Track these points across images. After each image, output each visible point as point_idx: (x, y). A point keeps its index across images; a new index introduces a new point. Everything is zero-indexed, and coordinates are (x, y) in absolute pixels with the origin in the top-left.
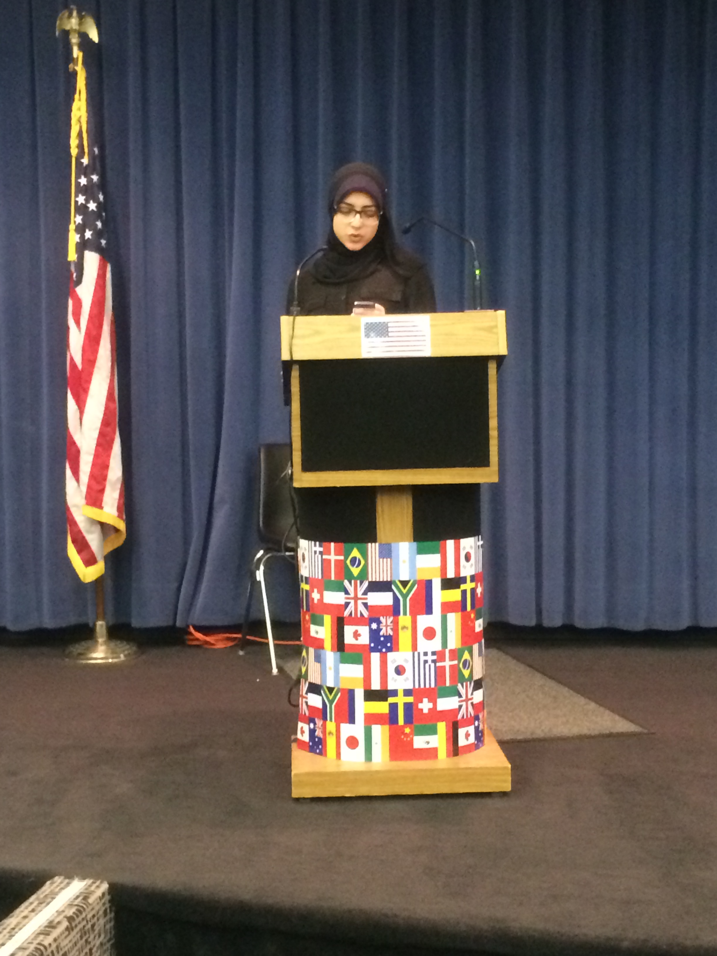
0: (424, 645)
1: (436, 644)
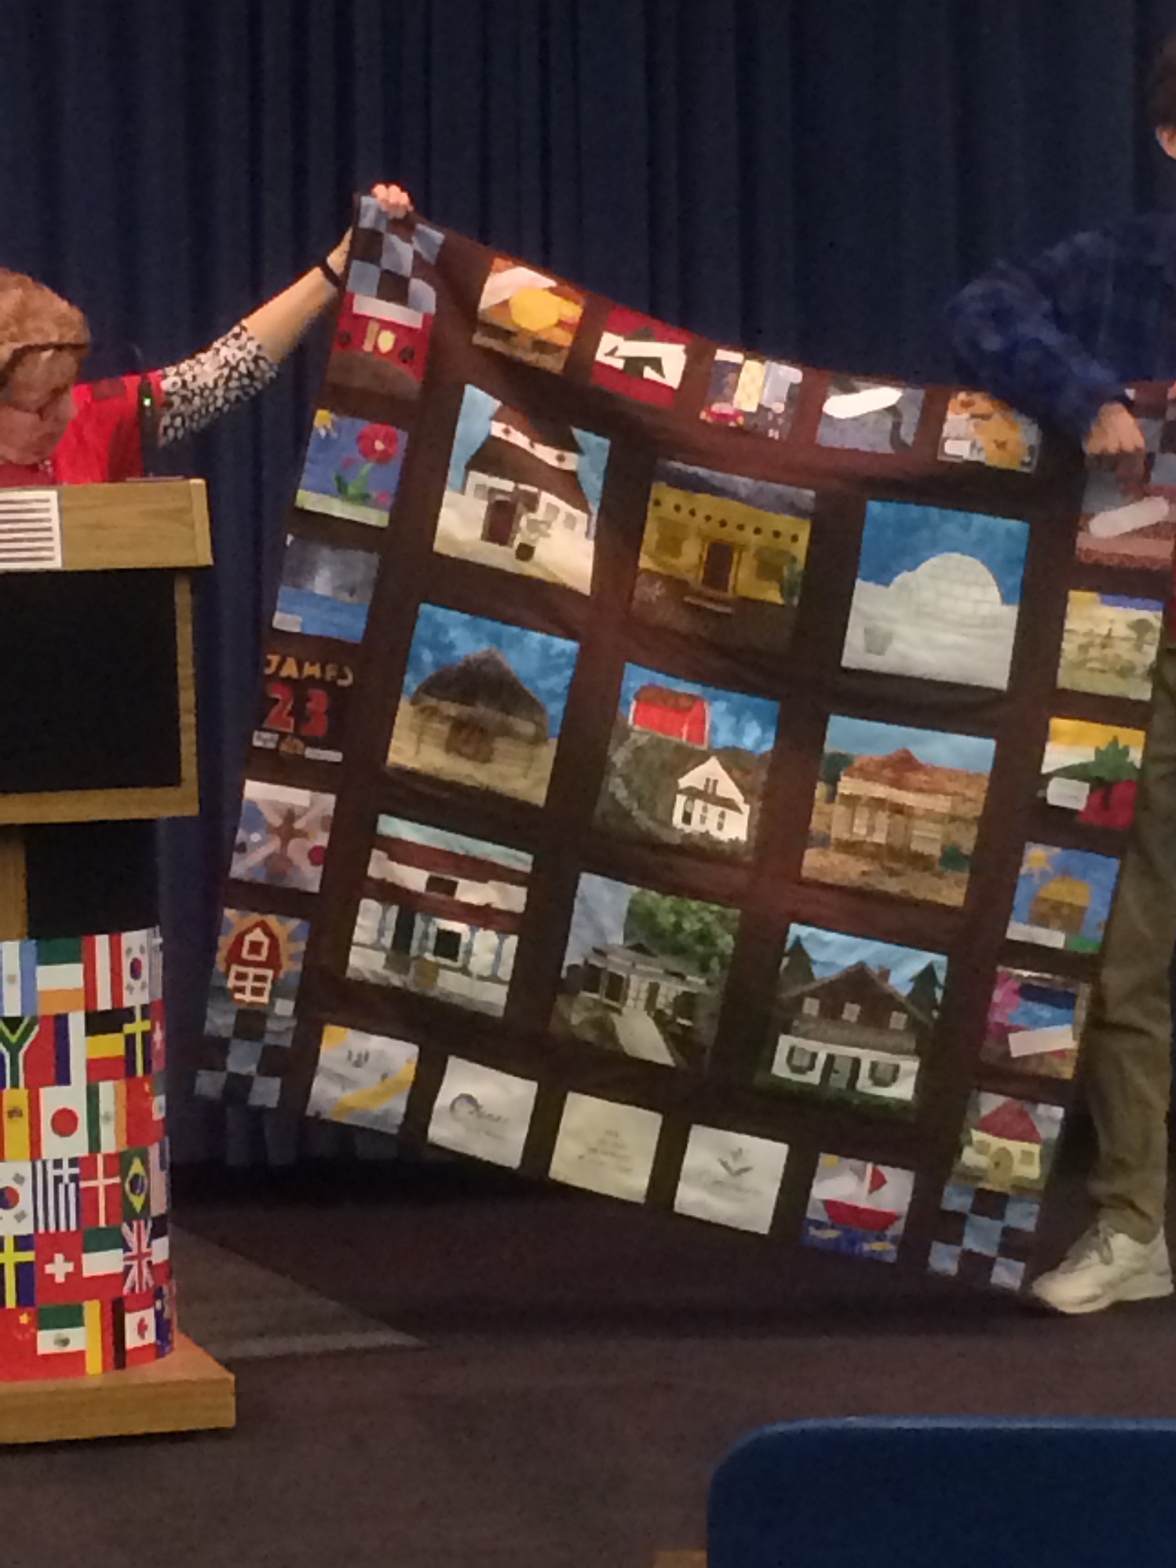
0: (54, 1146)
1: (77, 1144)
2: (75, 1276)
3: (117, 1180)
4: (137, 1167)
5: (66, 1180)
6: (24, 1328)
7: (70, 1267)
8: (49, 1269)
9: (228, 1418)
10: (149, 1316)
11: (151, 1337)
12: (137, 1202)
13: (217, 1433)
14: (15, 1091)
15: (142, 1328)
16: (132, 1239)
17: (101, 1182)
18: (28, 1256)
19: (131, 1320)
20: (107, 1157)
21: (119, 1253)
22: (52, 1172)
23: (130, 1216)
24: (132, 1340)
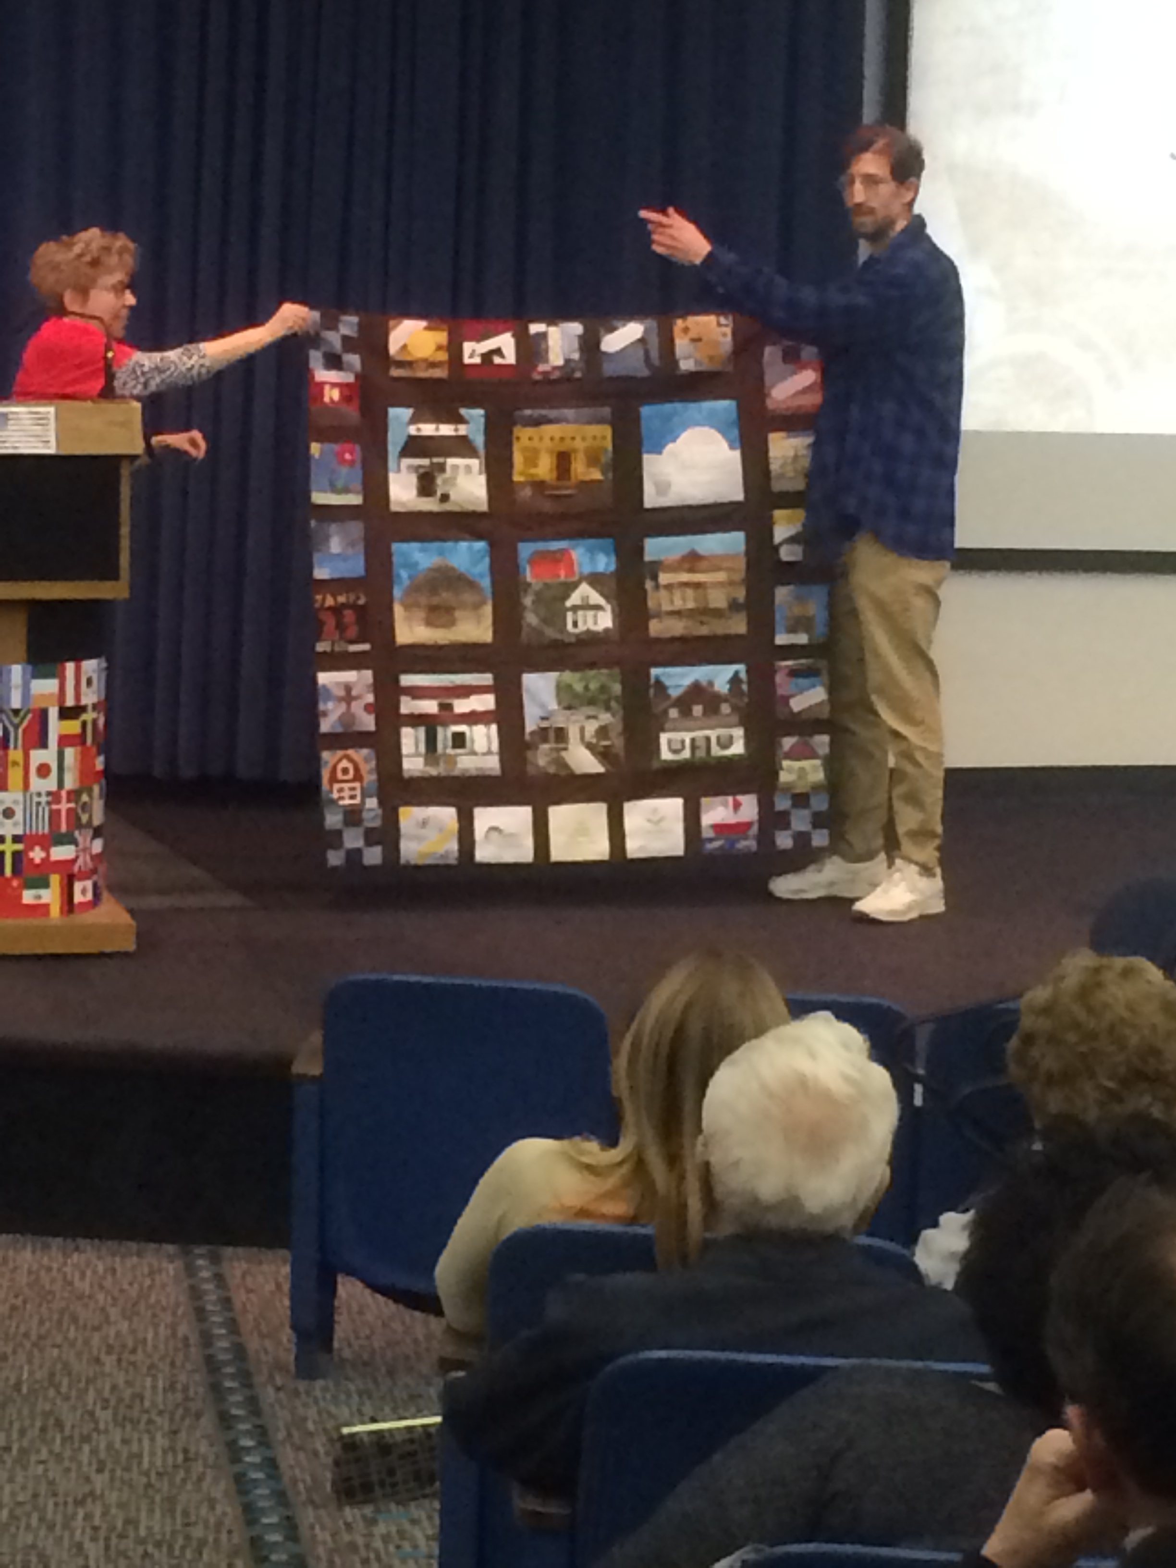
0: (37, 784)
1: (50, 783)
2: (46, 860)
3: (72, 805)
4: (85, 798)
5: (43, 804)
6: (14, 889)
7: (43, 855)
8: (32, 855)
9: (131, 947)
10: (89, 884)
11: (89, 896)
12: (84, 818)
13: (126, 955)
14: (16, 752)
15: (84, 891)
16: (80, 839)
17: (64, 806)
18: (19, 847)
19: (78, 886)
20: (69, 793)
21: (72, 848)
22: (36, 799)
23: (80, 826)
24: (78, 898)
